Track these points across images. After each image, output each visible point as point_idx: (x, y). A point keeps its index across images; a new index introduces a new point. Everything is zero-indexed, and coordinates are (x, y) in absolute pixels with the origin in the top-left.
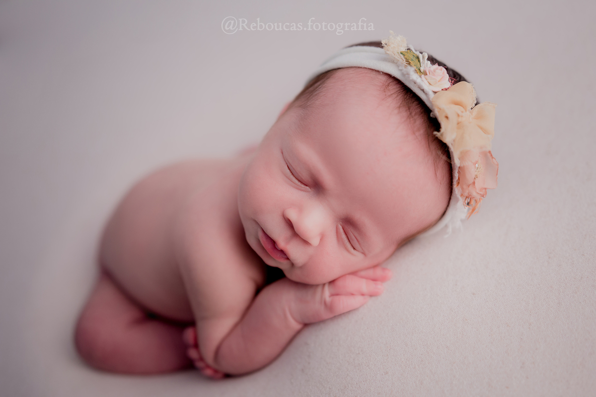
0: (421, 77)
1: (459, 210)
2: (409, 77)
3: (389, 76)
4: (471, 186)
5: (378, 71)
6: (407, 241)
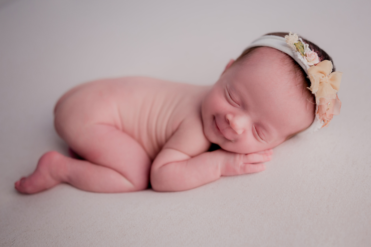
0: (303, 58)
1: (318, 124)
2: (297, 57)
3: (287, 54)
4: (324, 115)
5: (282, 52)
6: (292, 136)
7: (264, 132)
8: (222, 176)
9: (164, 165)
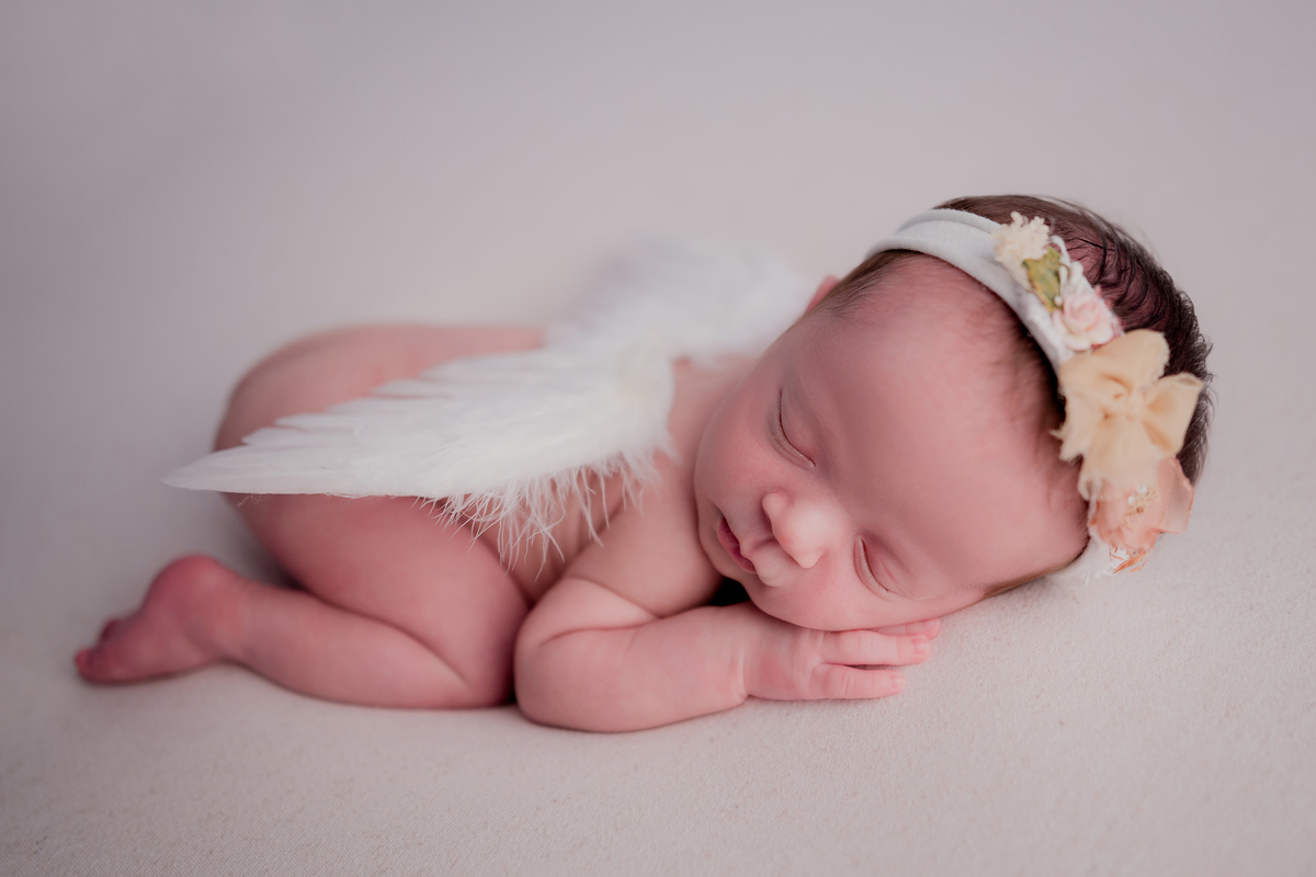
0: (1051, 316)
3: (997, 297)
4: (1113, 534)
7: (891, 566)
8: (750, 697)
9: (558, 636)
